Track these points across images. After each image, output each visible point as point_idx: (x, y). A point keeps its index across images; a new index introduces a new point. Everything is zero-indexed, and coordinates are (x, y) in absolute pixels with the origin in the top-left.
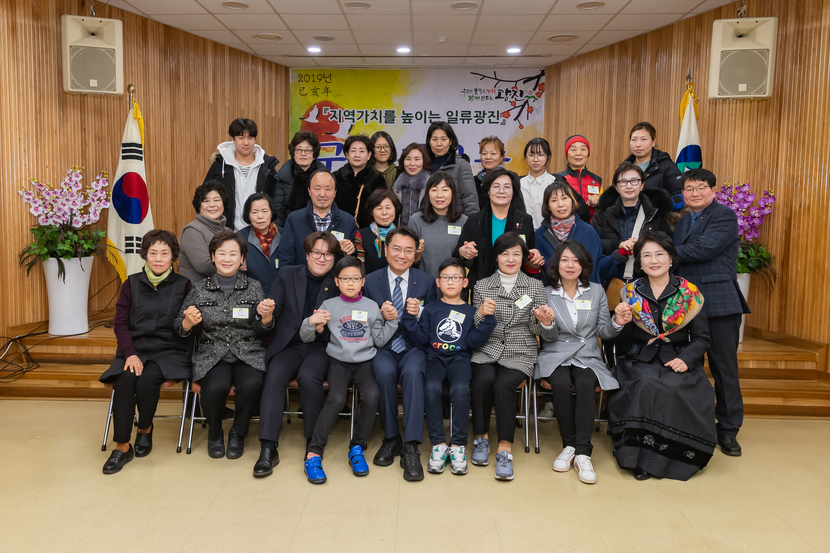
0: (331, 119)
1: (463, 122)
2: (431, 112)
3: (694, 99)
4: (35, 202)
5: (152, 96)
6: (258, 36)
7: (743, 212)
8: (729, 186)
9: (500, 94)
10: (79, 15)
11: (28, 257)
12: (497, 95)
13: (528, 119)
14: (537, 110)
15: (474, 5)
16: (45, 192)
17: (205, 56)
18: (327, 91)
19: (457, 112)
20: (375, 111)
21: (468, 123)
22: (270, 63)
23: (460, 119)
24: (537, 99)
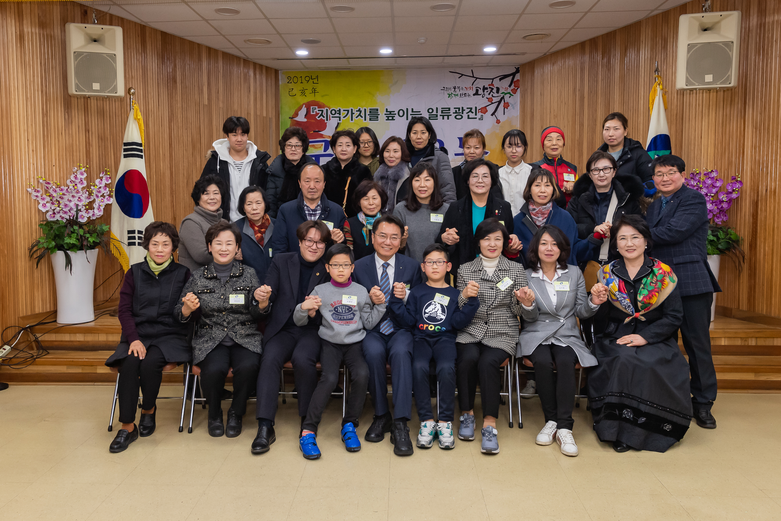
0: (319, 117)
1: (443, 119)
2: (412, 109)
3: (662, 91)
4: (43, 199)
5: (151, 99)
6: (249, 40)
7: (712, 196)
8: (698, 172)
9: (477, 91)
10: (81, 23)
11: (37, 250)
12: (474, 92)
13: (504, 114)
14: (512, 105)
15: (453, 7)
16: (52, 189)
17: (200, 59)
18: (314, 91)
19: (437, 108)
20: (360, 109)
21: (448, 119)
22: (261, 66)
23: (441, 115)
24: (513, 96)
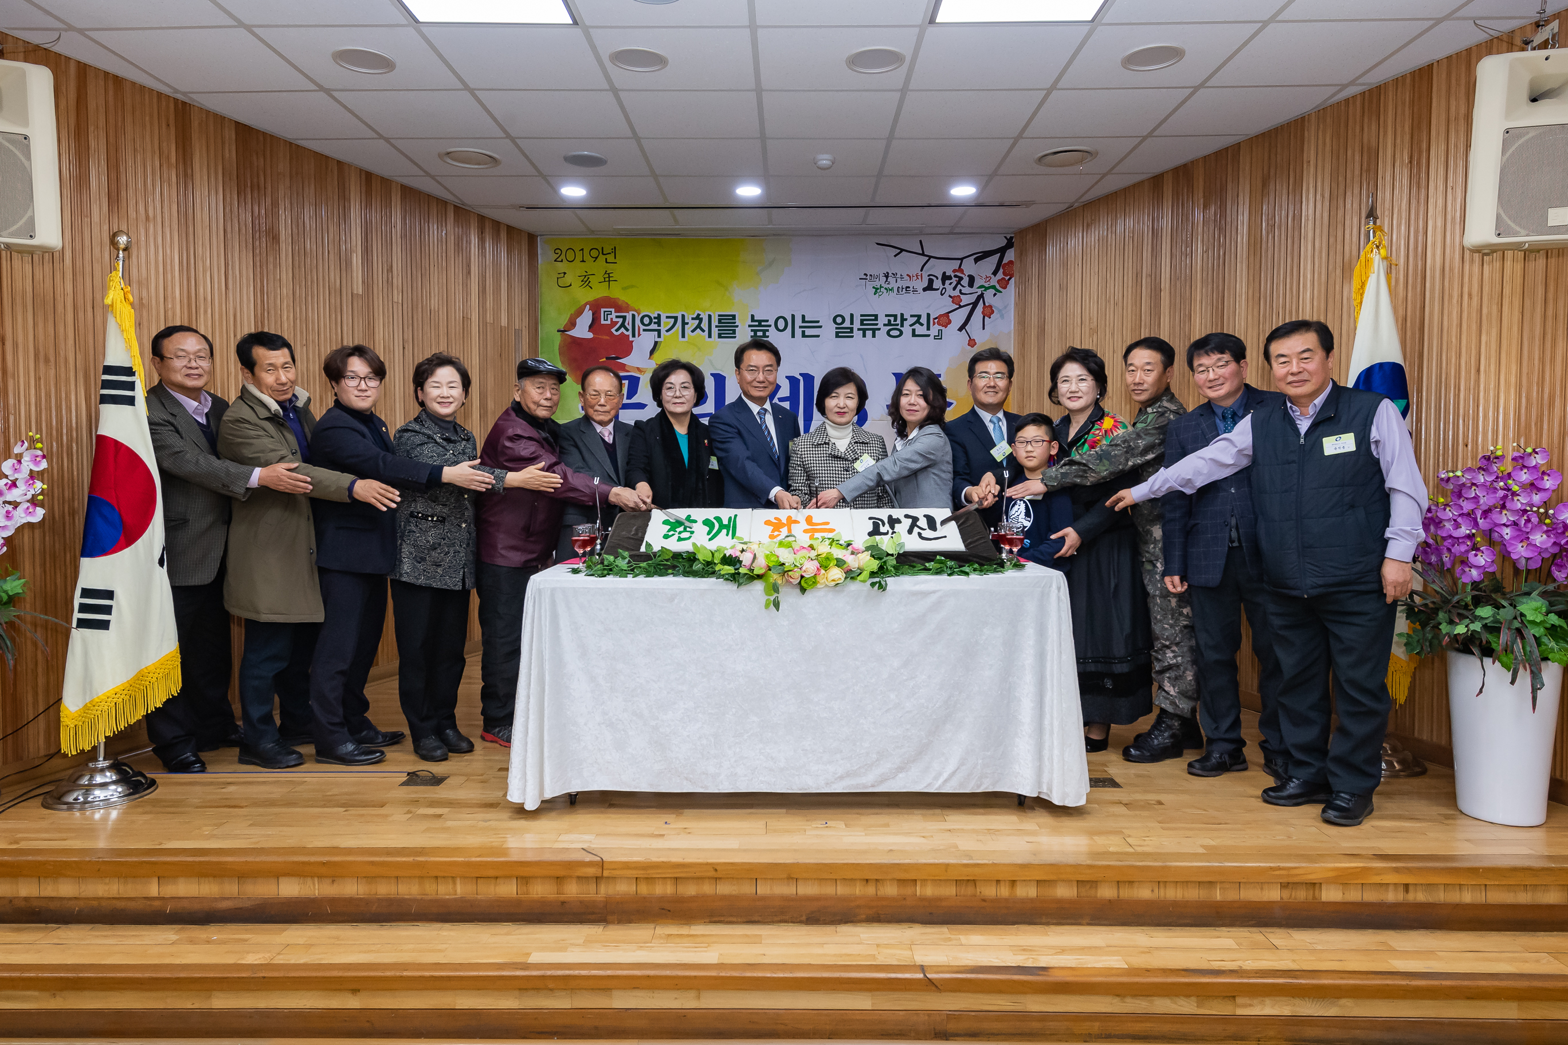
0: (617, 330)
1: (864, 336)
2: (803, 317)
3: (1385, 263)
9: (931, 282)
12: (926, 285)
13: (984, 329)
14: (1000, 311)
18: (608, 278)
19: (852, 316)
20: (699, 315)
21: (874, 336)
22: (496, 225)
23: (859, 329)
24: (1001, 292)
